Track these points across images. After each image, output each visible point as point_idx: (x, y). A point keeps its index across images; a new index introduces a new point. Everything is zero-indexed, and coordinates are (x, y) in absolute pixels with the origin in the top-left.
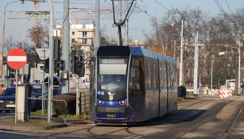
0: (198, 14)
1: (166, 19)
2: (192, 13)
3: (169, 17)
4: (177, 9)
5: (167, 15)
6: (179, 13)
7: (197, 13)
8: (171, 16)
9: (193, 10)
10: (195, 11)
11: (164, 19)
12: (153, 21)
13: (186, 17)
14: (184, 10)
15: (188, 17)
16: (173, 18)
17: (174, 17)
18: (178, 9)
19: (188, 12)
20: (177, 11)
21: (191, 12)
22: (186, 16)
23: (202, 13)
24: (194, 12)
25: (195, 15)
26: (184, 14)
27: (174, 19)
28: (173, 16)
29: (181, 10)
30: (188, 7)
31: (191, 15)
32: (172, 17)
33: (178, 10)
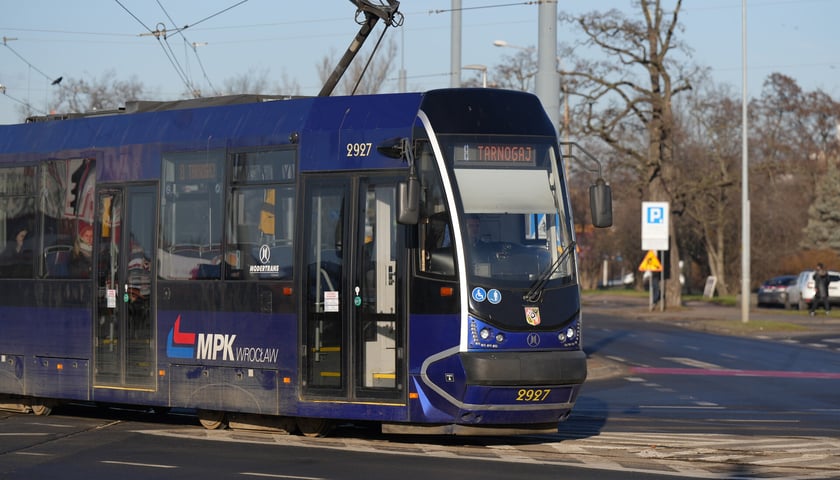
0: (134, 94)
1: (57, 106)
2: (118, 91)
3: (61, 102)
4: (81, 82)
5: (58, 95)
6: (86, 90)
7: (130, 92)
8: (67, 98)
9: (121, 83)
10: (126, 87)
11: (50, 107)
12: (24, 112)
13: (104, 102)
14: (99, 84)
15: (110, 101)
16: (73, 104)
17: (74, 100)
18: (85, 81)
19: (110, 90)
20: (82, 87)
21: (116, 88)
22: (103, 99)
23: (143, 90)
24: (124, 89)
25: (125, 97)
26: (99, 93)
27: (74, 107)
28: (71, 98)
29: (91, 85)
30: (108, 76)
31: (116, 97)
32: (70, 101)
33: (84, 85)
